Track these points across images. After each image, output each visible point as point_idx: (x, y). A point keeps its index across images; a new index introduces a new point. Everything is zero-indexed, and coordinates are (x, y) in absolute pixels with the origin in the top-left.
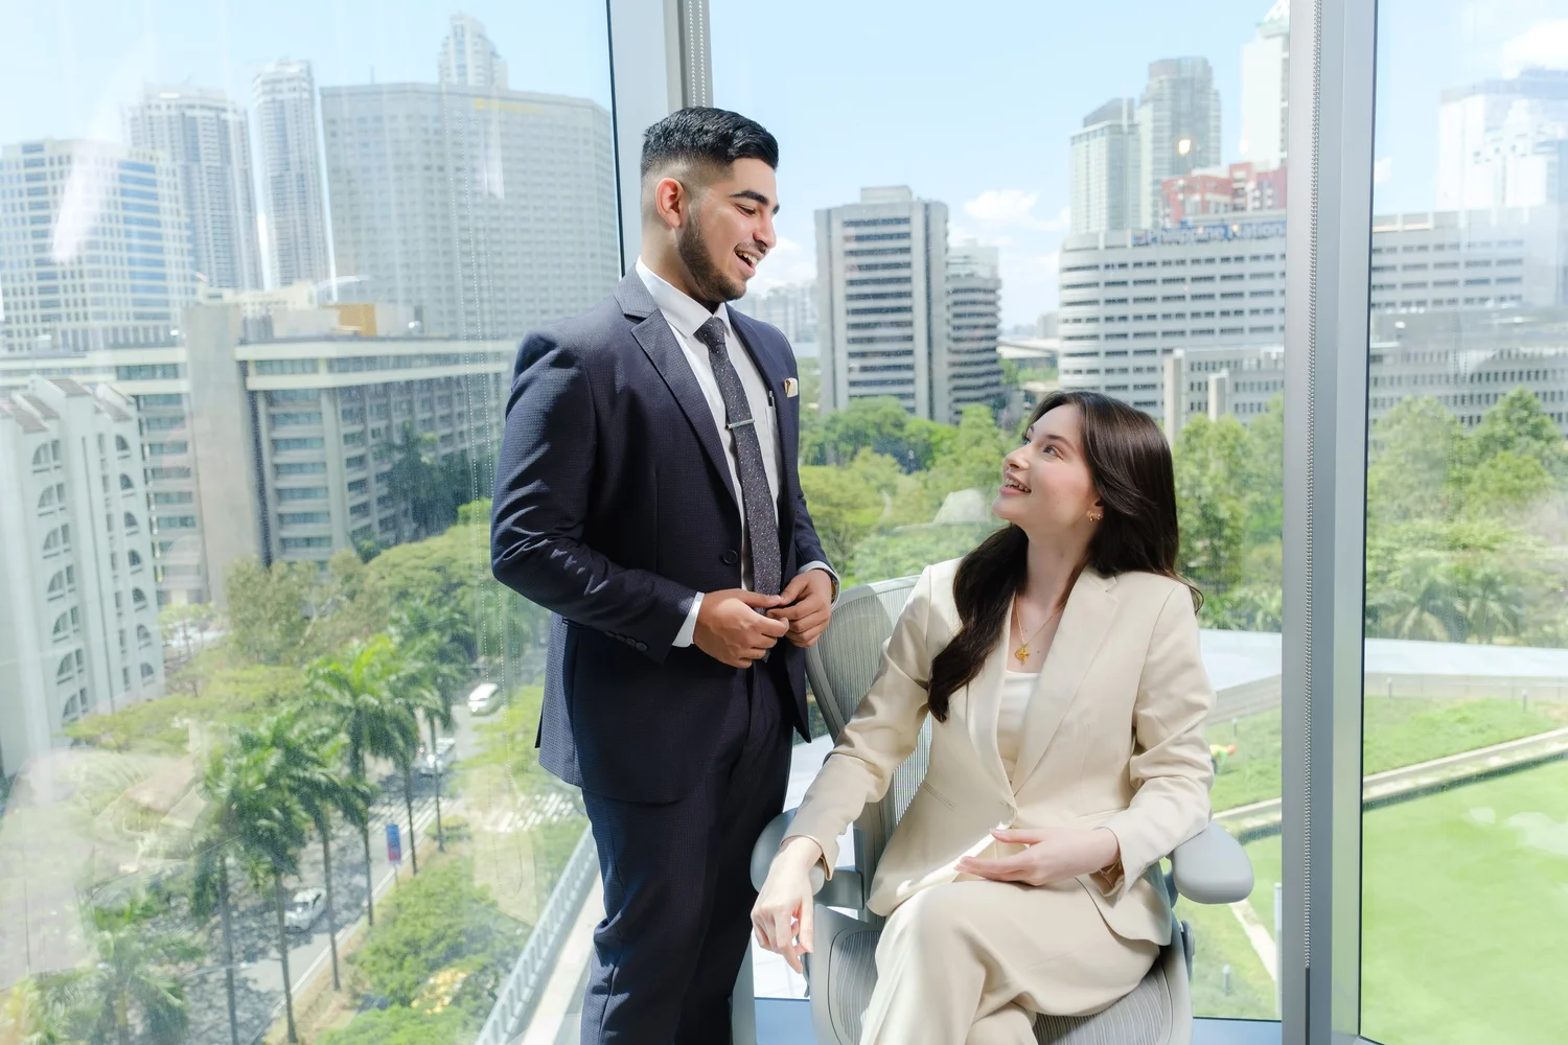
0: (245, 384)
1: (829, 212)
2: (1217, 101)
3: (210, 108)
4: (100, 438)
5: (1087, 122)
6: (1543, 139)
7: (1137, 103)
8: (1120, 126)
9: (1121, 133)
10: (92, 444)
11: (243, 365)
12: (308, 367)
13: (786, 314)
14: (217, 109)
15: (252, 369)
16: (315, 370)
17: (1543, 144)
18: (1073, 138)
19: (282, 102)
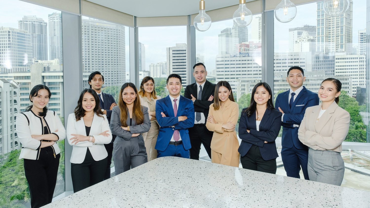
0: (43, 81)
1: (169, 48)
2: (247, 29)
3: (38, 22)
4: (11, 92)
5: (222, 32)
6: (309, 39)
7: (231, 29)
8: (228, 33)
9: (228, 34)
10: (9, 93)
11: (43, 77)
12: (58, 78)
13: (160, 68)
14: (40, 22)
15: (45, 78)
16: (59, 78)
17: (309, 40)
18: (219, 35)
19: (55, 21)
